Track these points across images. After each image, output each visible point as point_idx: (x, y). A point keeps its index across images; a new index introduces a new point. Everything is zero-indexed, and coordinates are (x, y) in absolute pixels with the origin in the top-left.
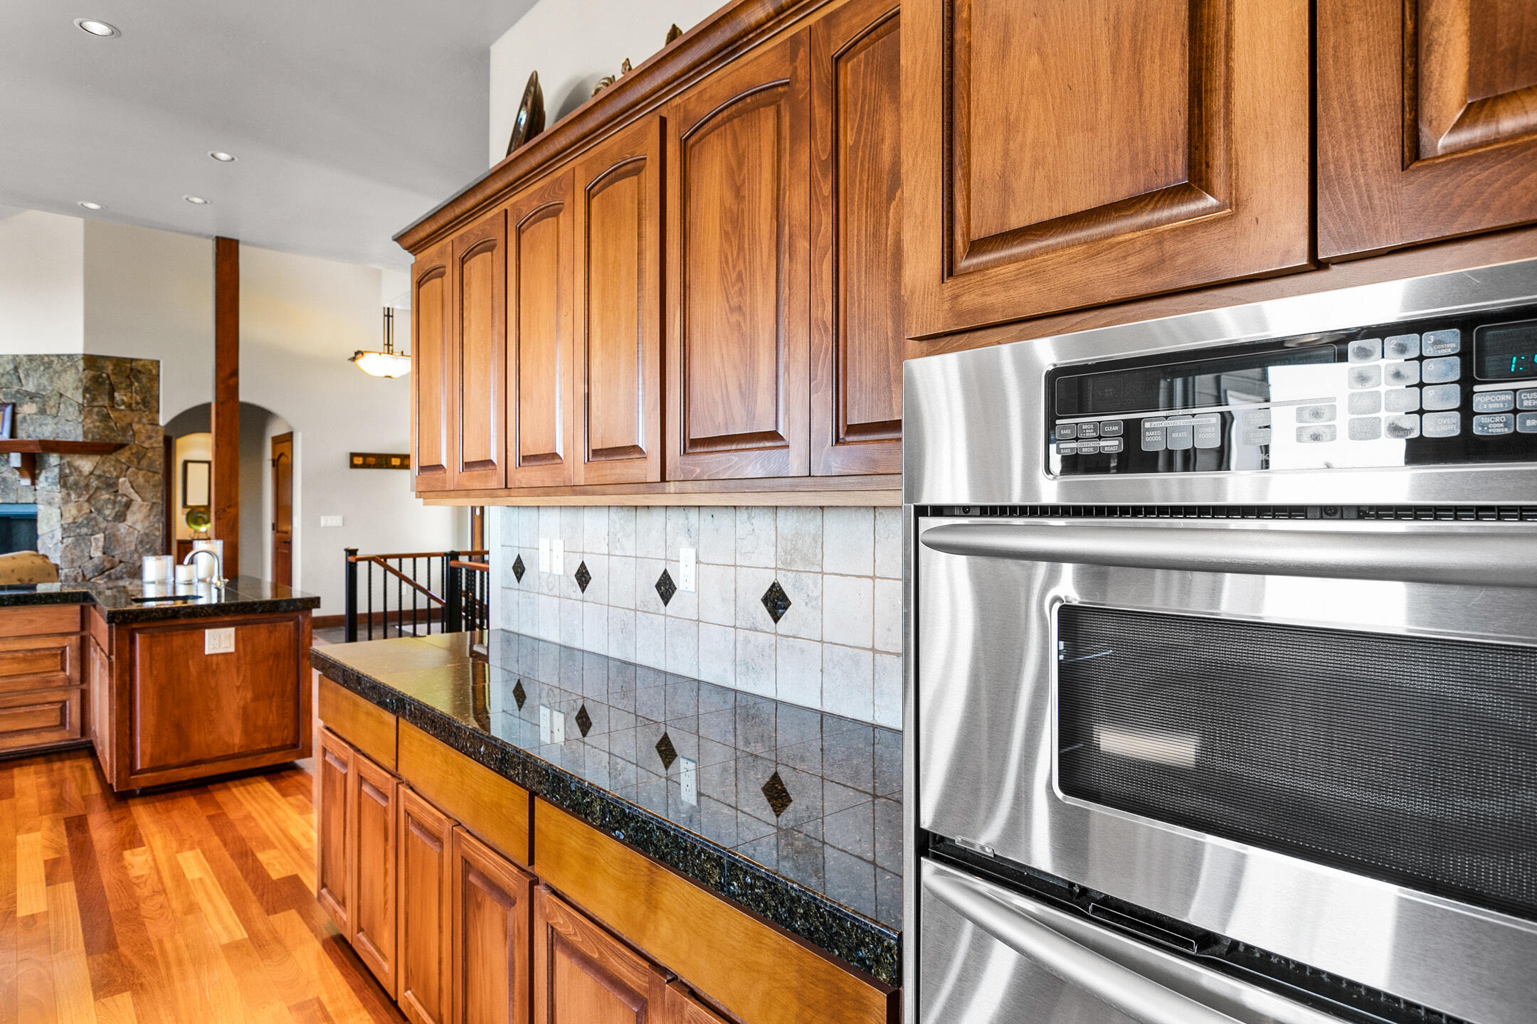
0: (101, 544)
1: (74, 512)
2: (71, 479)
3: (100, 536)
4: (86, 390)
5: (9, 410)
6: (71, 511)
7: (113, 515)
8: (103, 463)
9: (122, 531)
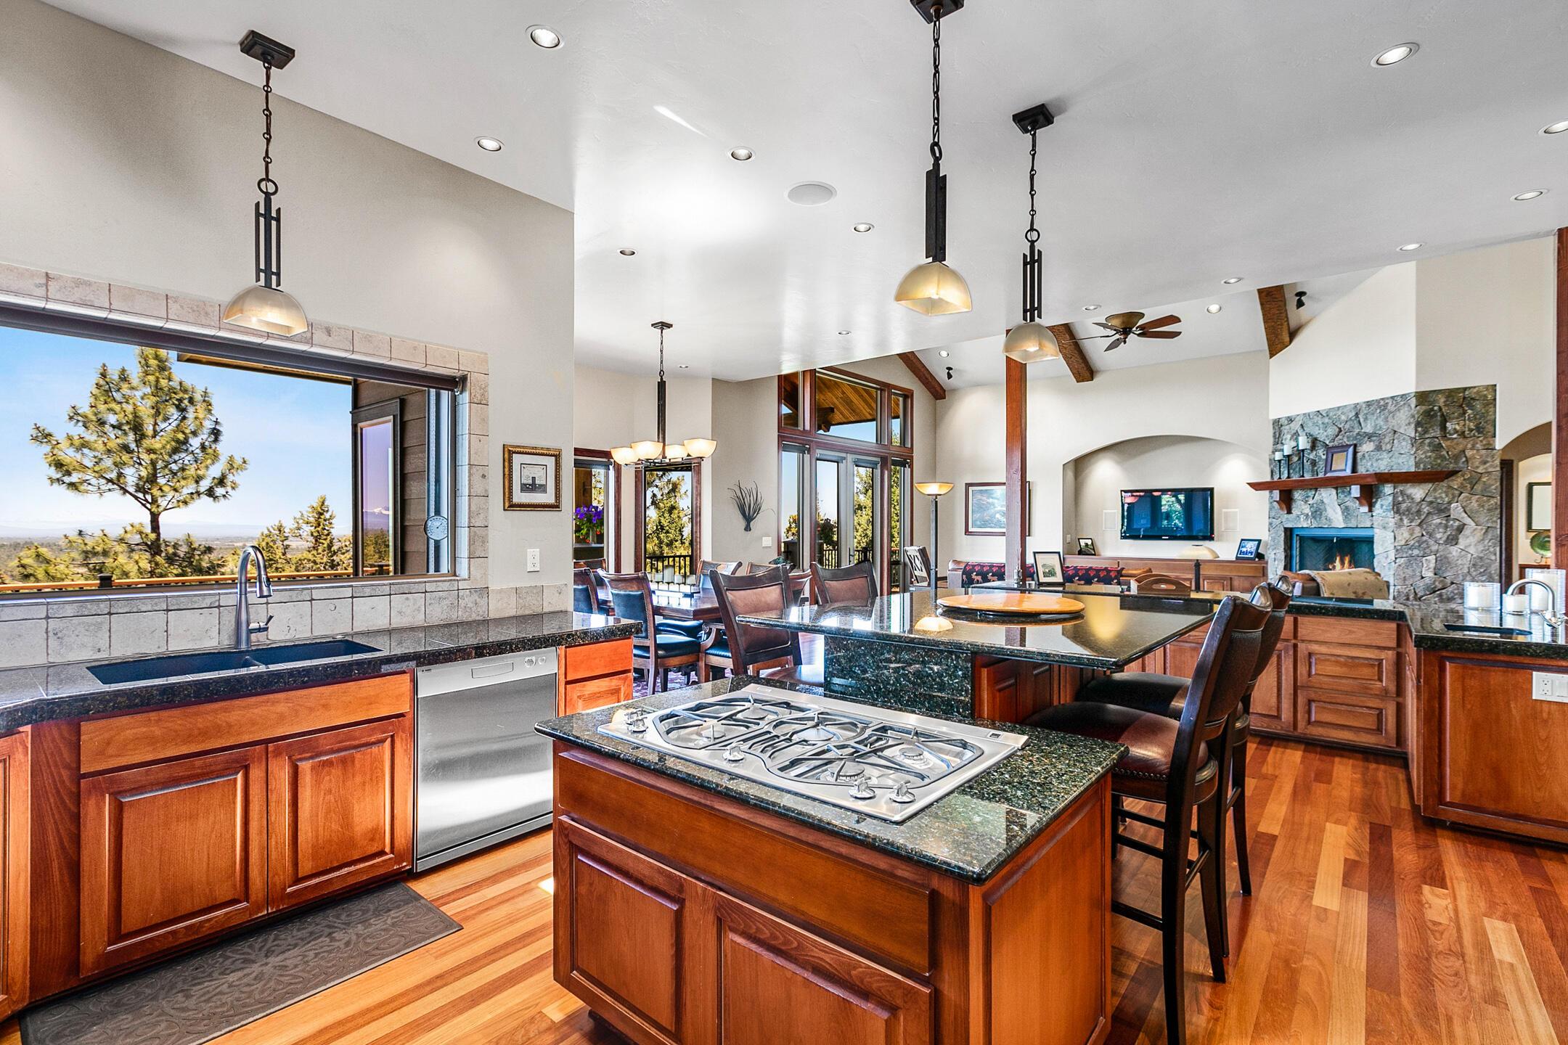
0: (1432, 565)
1: (1406, 535)
2: (1404, 506)
3: (1432, 558)
4: (1418, 424)
5: (1351, 449)
6: (1404, 535)
7: (1444, 539)
8: (1435, 490)
9: (1454, 553)
